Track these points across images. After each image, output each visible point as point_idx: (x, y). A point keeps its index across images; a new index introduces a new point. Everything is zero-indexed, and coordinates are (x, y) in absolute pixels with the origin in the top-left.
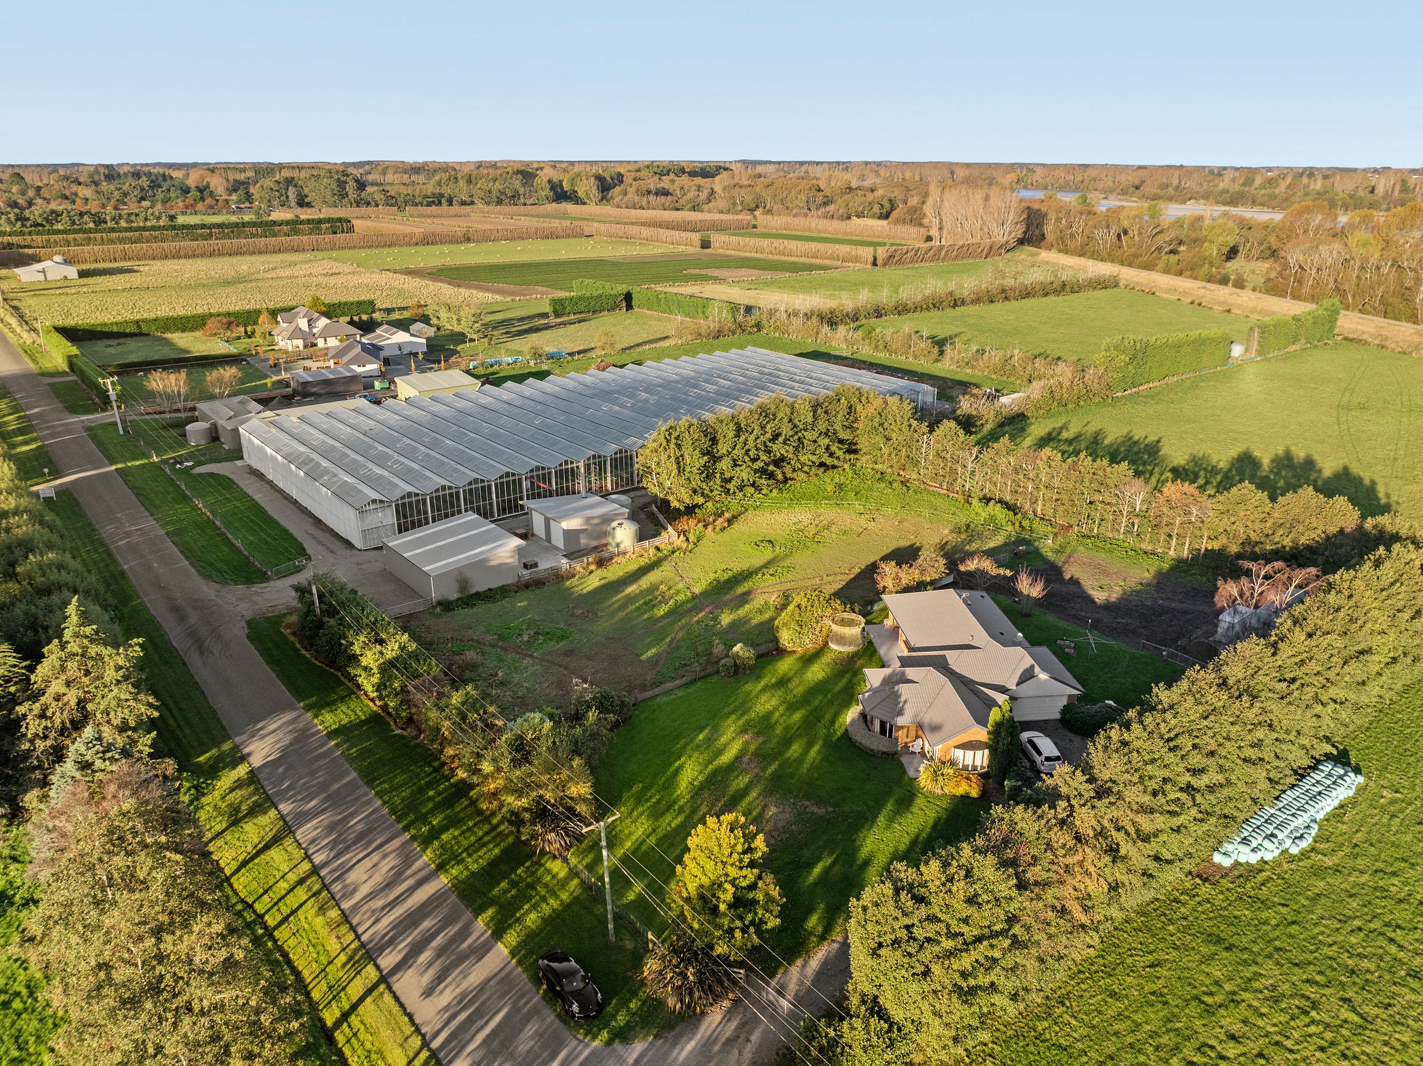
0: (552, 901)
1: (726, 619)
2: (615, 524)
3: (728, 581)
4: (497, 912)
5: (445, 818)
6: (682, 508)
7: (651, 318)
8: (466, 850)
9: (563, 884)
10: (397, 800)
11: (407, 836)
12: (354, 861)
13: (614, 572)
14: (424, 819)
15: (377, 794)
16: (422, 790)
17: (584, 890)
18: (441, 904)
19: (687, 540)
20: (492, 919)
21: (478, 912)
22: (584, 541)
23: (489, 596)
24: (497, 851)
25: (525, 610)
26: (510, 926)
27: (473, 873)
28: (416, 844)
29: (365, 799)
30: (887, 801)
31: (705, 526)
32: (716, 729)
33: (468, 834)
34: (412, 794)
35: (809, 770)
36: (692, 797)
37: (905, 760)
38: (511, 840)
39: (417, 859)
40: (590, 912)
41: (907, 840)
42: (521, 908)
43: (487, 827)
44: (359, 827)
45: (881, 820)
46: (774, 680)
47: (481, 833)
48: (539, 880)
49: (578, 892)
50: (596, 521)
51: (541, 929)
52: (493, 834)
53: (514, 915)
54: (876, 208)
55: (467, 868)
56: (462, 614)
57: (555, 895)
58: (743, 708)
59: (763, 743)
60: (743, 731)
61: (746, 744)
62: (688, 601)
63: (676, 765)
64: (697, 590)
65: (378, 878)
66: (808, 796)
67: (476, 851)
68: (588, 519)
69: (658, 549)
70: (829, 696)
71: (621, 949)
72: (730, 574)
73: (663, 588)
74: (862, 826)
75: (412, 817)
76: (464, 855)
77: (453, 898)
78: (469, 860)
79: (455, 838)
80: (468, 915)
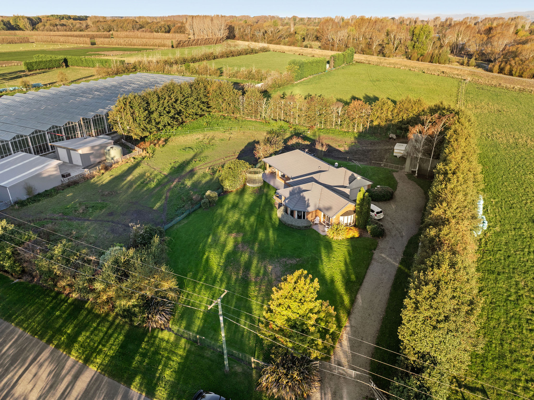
0: (175, 358)
1: (188, 183)
2: (109, 148)
3: (179, 167)
4: (143, 378)
5: (75, 327)
6: (139, 139)
7: (80, 69)
8: (99, 343)
9: (176, 344)
10: (34, 325)
11: (52, 347)
12: (16, 377)
13: (116, 171)
14: (59, 331)
15: (17, 324)
16: (50, 313)
17: (192, 344)
18: (99, 386)
19: (148, 152)
20: (141, 384)
21: (129, 383)
22: (92, 159)
23: (47, 194)
24: (121, 337)
25: (73, 198)
26: (156, 385)
27: (112, 357)
28: (61, 351)
29: (8, 331)
30: (320, 249)
31: (155, 145)
32: (215, 235)
33: (96, 332)
34: (44, 317)
35: (275, 243)
36: (224, 272)
37: (314, 228)
38: (127, 327)
39: (67, 360)
40: (203, 357)
41: (342, 264)
42: (157, 369)
43: (107, 324)
44: (11, 352)
45: (324, 258)
46: (230, 206)
47: (105, 329)
48: (159, 347)
49: (188, 347)
50: (97, 148)
51: (178, 380)
52: (114, 327)
53: (154, 376)
54: (163, 29)
55: (106, 355)
56: (33, 207)
57: (174, 353)
58: (223, 221)
59: (243, 236)
60: (230, 232)
61: (235, 238)
62: (164, 178)
63: (205, 257)
64: (166, 173)
65: (42, 383)
66: (283, 256)
67: (107, 342)
68: (93, 147)
69: (134, 158)
70: (261, 207)
71: (236, 374)
72: (178, 164)
73: (148, 174)
74: (318, 263)
75: (50, 333)
76: (100, 347)
77: (106, 378)
78: (105, 349)
79: (88, 337)
80: (122, 388)
